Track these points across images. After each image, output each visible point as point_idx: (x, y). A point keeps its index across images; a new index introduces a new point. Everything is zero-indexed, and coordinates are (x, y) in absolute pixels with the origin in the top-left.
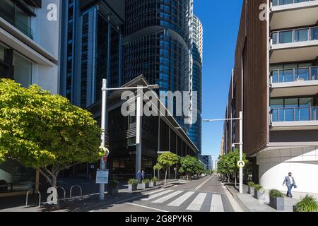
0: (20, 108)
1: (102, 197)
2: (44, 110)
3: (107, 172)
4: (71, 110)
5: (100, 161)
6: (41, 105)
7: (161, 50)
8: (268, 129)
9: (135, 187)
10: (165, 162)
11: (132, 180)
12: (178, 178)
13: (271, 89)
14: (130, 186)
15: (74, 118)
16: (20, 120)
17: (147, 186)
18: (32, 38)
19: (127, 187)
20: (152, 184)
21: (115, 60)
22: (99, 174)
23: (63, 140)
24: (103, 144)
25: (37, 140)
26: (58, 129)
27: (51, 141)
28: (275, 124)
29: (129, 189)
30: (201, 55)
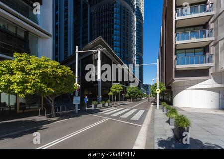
0: (39, 70)
1: (77, 112)
2: (49, 70)
3: (79, 98)
4: (60, 68)
5: (75, 92)
6: (47, 67)
7: (115, 15)
8: (174, 70)
9: (95, 106)
10: (115, 91)
11: (94, 102)
12: (125, 100)
13: (176, 45)
14: (93, 106)
15: (62, 72)
16: (39, 75)
17: (103, 105)
18: (38, 24)
19: (91, 107)
20: (106, 105)
21: (85, 22)
22: (74, 99)
23: (57, 82)
24: (76, 82)
25: (46, 83)
26: (55, 78)
27: (51, 83)
28: (177, 67)
29: (93, 108)
30: (143, 15)
